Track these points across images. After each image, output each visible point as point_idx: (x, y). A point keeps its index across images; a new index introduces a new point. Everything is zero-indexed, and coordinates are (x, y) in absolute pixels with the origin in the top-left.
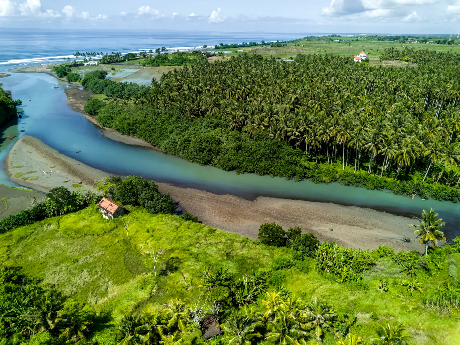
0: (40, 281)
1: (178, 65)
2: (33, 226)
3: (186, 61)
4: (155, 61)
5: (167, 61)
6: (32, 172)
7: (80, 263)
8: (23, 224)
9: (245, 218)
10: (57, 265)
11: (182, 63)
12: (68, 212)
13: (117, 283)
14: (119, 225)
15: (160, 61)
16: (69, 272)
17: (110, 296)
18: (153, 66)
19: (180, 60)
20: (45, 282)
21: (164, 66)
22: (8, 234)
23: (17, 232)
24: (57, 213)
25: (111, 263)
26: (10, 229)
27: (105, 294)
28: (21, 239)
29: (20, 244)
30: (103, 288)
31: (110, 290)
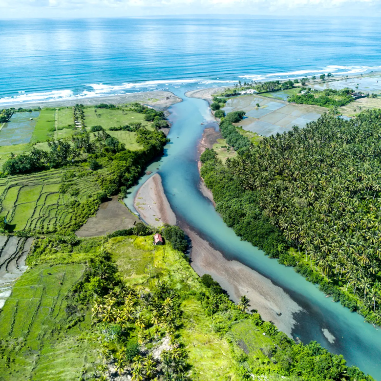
0: (115, 262)
1: (321, 106)
2: (126, 237)
3: (330, 102)
4: (301, 99)
5: (312, 100)
6: (144, 204)
7: (131, 261)
8: (122, 235)
9: (213, 268)
10: (124, 258)
11: (325, 104)
12: (142, 235)
13: (137, 274)
14: (156, 249)
15: (305, 99)
16: (125, 263)
17: (131, 277)
18: (297, 103)
19: (324, 101)
20: (116, 263)
21: (308, 104)
22: (115, 238)
23: (119, 238)
24: (137, 234)
25: (140, 265)
26: (117, 236)
27: (130, 276)
28: (119, 242)
29: (118, 244)
30: (131, 274)
31: (133, 275)
